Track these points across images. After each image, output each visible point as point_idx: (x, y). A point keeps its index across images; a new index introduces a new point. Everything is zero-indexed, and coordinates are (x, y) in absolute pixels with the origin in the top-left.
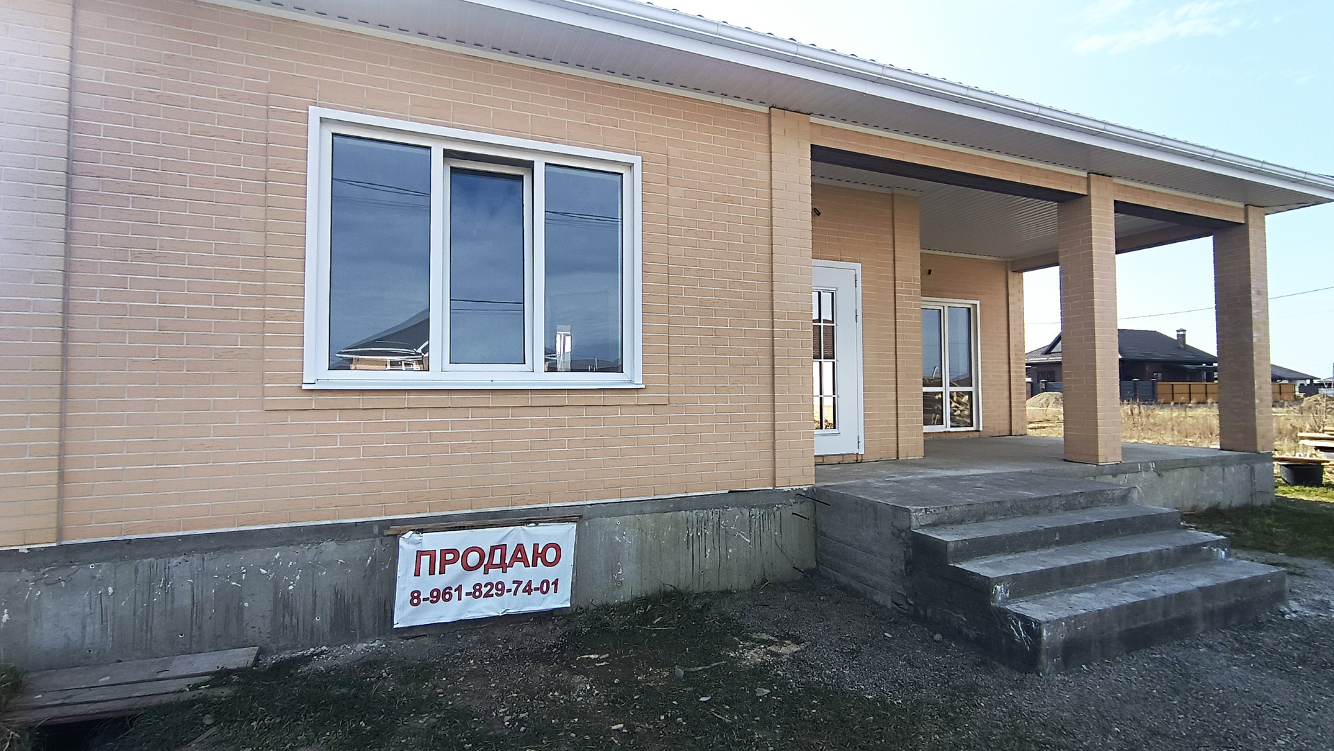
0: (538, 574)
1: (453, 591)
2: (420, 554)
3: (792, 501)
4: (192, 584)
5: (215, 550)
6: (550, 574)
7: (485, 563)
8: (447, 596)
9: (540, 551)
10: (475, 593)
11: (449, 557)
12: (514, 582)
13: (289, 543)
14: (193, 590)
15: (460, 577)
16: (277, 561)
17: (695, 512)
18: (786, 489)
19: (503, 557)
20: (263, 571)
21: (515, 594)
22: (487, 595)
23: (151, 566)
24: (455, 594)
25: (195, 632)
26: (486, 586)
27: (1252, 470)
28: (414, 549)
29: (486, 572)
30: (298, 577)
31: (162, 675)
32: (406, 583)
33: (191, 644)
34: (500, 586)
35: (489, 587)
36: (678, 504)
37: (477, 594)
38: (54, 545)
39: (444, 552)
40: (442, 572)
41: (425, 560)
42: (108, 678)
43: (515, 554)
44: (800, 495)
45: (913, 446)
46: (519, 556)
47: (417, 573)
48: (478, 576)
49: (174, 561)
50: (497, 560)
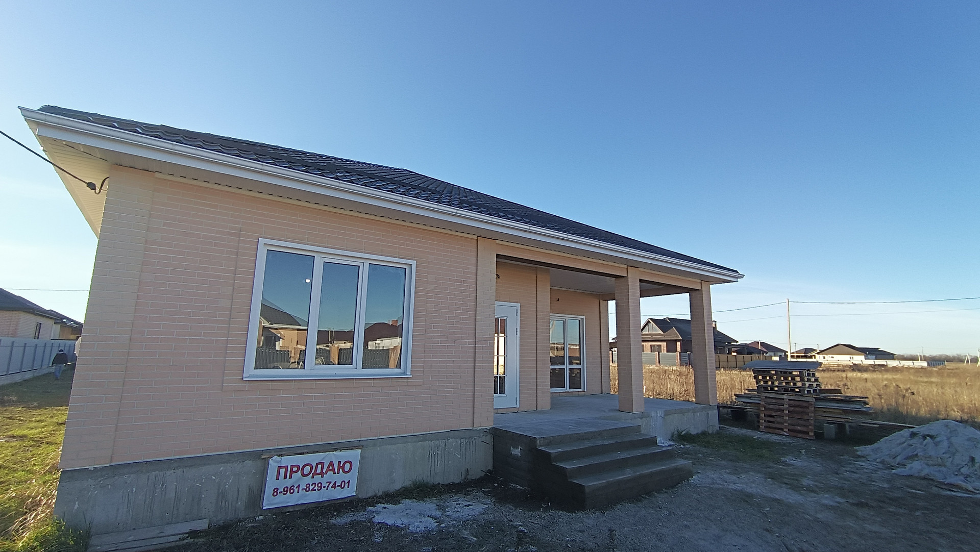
0: (339, 477)
1: (295, 488)
2: (280, 467)
3: (482, 435)
4: (176, 485)
5: (190, 466)
6: (346, 478)
7: (313, 472)
8: (292, 491)
9: (341, 465)
10: (306, 489)
11: (295, 469)
12: (327, 482)
13: (228, 462)
14: (176, 488)
15: (299, 479)
16: (221, 472)
17: (433, 441)
18: (479, 428)
19: (322, 469)
20: (214, 478)
21: (327, 489)
22: (313, 490)
23: (156, 476)
24: (296, 490)
25: (175, 512)
26: (312, 485)
27: (708, 413)
28: (277, 465)
29: (313, 477)
30: (231, 481)
31: (161, 535)
32: (271, 482)
33: (172, 519)
34: (319, 485)
35: (314, 485)
36: (424, 438)
37: (308, 489)
38: (108, 465)
39: (292, 466)
40: (290, 477)
41: (283, 470)
42: (132, 537)
43: (329, 467)
44: (486, 432)
45: (545, 403)
46: (331, 468)
47: (277, 479)
48: (308, 480)
49: (168, 473)
50: (319, 471)
